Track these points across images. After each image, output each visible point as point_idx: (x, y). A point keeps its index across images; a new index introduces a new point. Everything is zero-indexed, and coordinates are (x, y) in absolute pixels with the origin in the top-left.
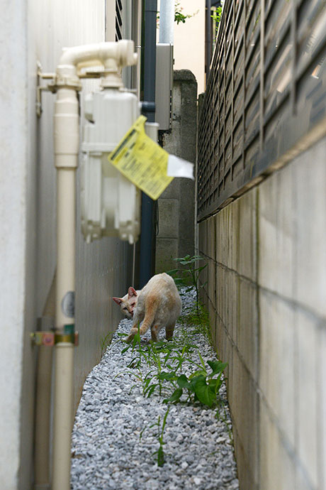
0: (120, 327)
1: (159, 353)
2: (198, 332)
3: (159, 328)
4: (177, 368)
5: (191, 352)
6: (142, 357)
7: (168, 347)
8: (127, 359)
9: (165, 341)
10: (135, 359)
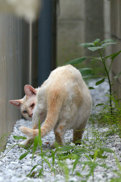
0: (15, 130)
1: (65, 159)
2: (112, 134)
3: (64, 129)
4: (87, 176)
5: (105, 157)
6: (44, 164)
7: (76, 152)
8: (25, 167)
9: (72, 144)
10: (35, 167)
